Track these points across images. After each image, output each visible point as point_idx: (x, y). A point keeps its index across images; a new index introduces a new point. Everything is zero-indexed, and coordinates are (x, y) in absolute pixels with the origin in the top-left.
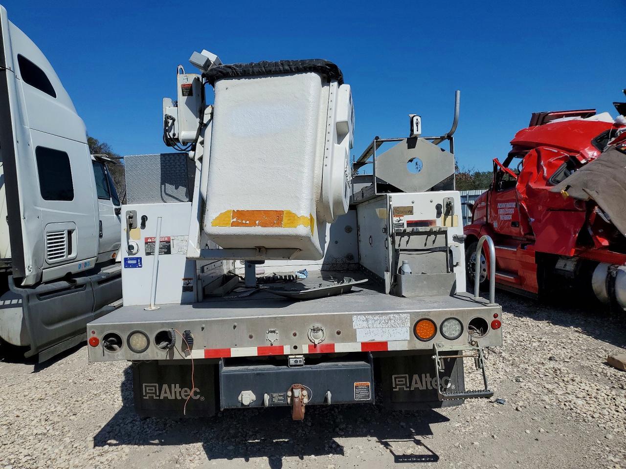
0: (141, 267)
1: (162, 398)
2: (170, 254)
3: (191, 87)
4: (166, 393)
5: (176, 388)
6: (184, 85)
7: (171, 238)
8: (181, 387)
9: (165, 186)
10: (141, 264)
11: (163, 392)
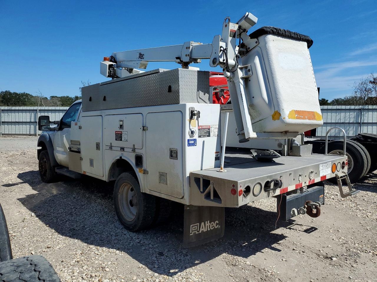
0: (196, 145)
1: (200, 232)
2: (210, 136)
3: (235, 32)
4: (202, 228)
5: (208, 224)
6: (232, 30)
7: (211, 126)
8: (210, 222)
9: (199, 92)
10: (196, 143)
11: (201, 228)
